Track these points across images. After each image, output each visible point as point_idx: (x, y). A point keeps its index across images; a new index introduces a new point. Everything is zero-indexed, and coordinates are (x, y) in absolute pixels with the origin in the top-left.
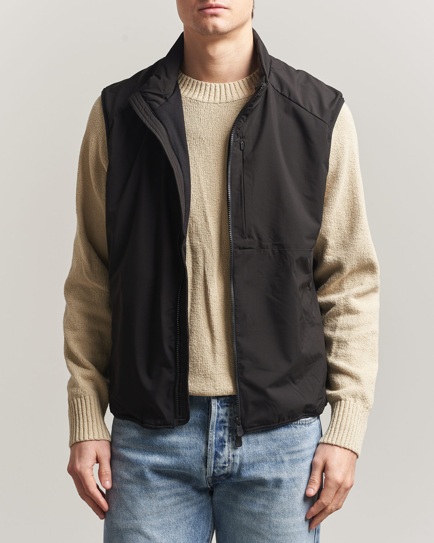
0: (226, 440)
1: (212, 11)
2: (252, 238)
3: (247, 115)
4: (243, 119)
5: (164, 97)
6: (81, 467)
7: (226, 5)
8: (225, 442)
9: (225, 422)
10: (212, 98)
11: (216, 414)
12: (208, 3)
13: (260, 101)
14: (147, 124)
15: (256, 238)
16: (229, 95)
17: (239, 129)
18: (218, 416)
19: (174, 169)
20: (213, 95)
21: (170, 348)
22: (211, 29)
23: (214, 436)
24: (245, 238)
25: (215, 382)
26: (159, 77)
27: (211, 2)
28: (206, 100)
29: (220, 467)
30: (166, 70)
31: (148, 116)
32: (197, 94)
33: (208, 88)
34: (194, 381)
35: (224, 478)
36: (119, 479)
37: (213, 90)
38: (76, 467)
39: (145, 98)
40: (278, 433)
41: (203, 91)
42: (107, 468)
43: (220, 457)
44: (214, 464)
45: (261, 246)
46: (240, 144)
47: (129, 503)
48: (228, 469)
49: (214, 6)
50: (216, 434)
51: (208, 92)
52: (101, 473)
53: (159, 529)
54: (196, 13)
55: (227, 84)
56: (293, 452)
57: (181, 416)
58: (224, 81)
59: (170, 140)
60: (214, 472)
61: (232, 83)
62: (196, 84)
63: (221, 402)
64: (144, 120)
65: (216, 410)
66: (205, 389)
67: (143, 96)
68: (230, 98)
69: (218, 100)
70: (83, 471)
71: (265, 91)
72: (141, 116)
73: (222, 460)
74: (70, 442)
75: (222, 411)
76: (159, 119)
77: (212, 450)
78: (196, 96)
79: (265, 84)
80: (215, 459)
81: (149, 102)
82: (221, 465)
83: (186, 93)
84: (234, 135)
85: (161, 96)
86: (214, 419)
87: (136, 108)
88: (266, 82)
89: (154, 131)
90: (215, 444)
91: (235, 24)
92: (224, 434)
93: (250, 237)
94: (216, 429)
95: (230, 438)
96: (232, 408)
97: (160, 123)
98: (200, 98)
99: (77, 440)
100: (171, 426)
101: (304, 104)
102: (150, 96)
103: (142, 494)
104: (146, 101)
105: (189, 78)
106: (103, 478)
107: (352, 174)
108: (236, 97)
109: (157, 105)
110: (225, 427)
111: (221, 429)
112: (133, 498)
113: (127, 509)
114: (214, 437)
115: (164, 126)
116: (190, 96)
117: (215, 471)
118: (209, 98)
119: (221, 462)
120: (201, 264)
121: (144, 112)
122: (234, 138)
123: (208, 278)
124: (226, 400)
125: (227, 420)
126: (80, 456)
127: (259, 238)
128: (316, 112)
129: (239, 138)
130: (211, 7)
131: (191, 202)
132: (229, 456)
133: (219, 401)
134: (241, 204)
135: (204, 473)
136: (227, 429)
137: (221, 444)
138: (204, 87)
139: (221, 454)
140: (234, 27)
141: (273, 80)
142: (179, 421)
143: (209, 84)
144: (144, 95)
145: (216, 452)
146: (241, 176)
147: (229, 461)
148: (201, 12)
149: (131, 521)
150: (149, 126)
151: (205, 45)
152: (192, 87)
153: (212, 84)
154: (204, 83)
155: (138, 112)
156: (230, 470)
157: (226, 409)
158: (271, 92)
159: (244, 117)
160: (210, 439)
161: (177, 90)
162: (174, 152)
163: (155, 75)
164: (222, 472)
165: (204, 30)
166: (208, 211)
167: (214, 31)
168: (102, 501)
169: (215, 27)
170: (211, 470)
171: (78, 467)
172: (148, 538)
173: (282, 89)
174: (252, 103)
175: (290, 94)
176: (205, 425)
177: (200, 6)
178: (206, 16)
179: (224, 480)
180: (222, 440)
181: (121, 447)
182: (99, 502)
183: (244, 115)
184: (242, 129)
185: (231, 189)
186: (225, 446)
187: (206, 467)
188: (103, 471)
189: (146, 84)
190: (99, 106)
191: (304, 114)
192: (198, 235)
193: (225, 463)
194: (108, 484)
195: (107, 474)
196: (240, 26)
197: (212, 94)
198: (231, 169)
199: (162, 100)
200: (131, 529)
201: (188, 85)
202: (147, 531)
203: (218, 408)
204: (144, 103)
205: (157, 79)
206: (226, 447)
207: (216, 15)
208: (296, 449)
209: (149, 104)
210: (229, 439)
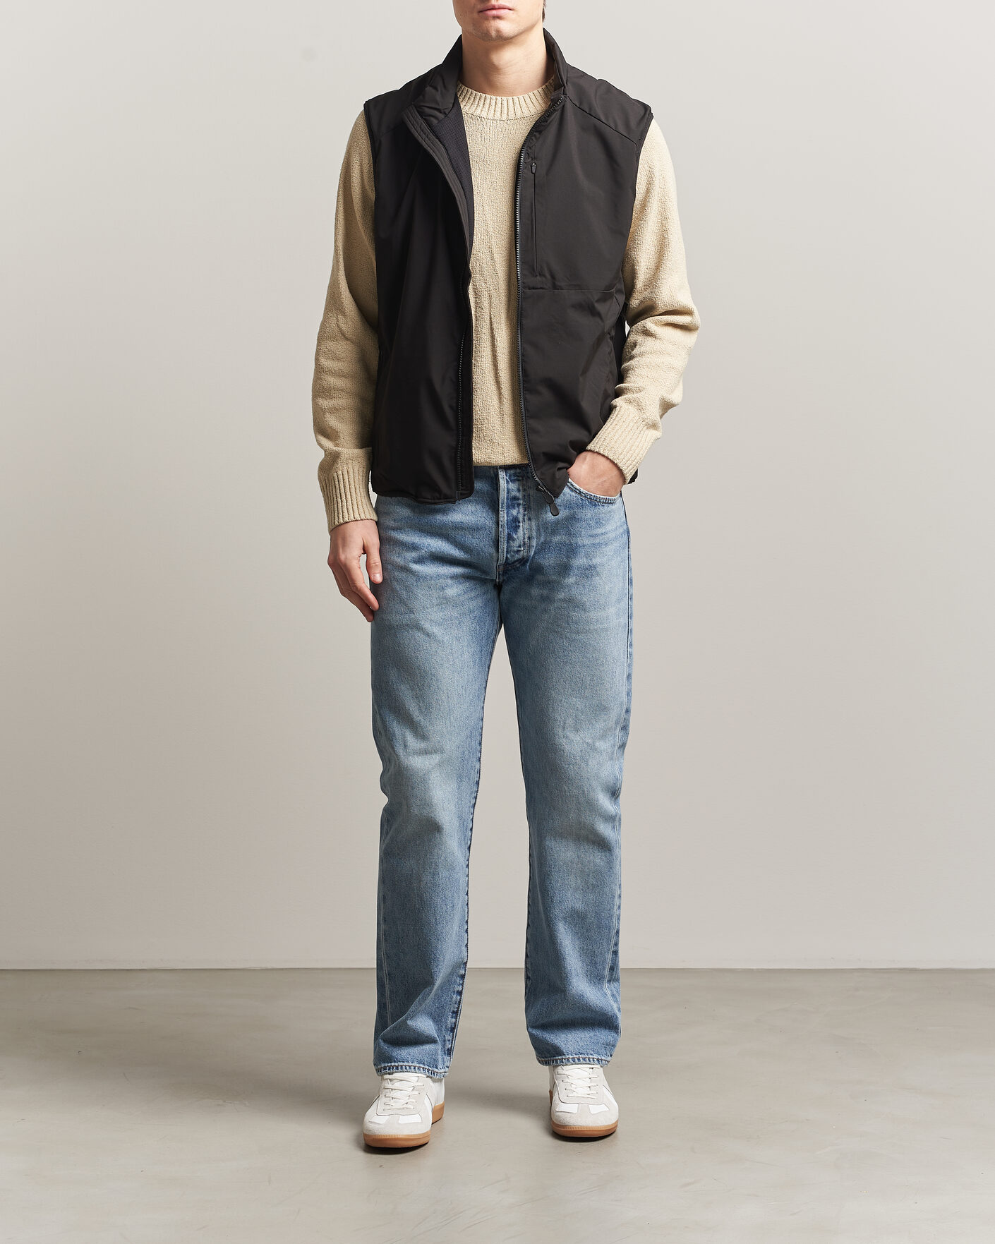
0: (521, 520)
1: (494, 12)
2: (544, 276)
3: (540, 132)
4: (535, 136)
5: (442, 111)
6: (346, 558)
7: (511, 6)
8: (519, 522)
9: (518, 499)
10: (498, 114)
11: (506, 490)
12: (490, 4)
13: (556, 115)
14: (424, 144)
15: (548, 277)
16: (518, 111)
17: (530, 148)
18: (508, 492)
19: (456, 197)
20: (500, 111)
21: (451, 407)
22: (493, 34)
23: (505, 515)
24: (536, 276)
25: (503, 448)
26: (436, 89)
27: (493, 2)
28: (491, 116)
29: (514, 552)
30: (443, 80)
31: (425, 134)
32: (479, 109)
33: (493, 102)
34: (478, 448)
35: (518, 565)
36: (390, 567)
37: (499, 104)
38: (339, 559)
39: (422, 114)
40: (584, 512)
41: (487, 106)
42: (376, 558)
43: (514, 540)
44: (507, 549)
45: (555, 287)
46: (532, 167)
47: (404, 594)
48: (523, 554)
49: (497, 7)
50: (508, 513)
51: (493, 107)
52: (370, 564)
53: (440, 624)
54: (475, 15)
55: (515, 97)
56: (596, 535)
57: (464, 488)
58: (512, 94)
59: (451, 162)
60: (507, 557)
61: (521, 97)
62: (478, 97)
63: (510, 476)
64: (420, 139)
65: (505, 484)
66: (492, 457)
67: (417, 111)
68: (519, 114)
69: (505, 116)
70: (348, 563)
71: (561, 106)
72: (416, 135)
73: (517, 543)
74: (329, 527)
75: (513, 486)
76: (437, 138)
77: (504, 532)
78: (479, 111)
79: (563, 97)
80: (508, 542)
81: (427, 118)
82: (516, 549)
83: (467, 108)
84: (525, 155)
85: (439, 110)
86: (503, 495)
87: (410, 126)
88: (565, 94)
89: (431, 152)
90: (507, 524)
91: (522, 28)
92: (518, 512)
93: (542, 275)
94: (508, 507)
95: (526, 517)
96: (525, 482)
97: (439, 143)
98: (484, 114)
99: (341, 521)
100: (452, 500)
101: (607, 118)
102: (427, 110)
103: (419, 583)
104: (422, 117)
105: (470, 90)
106: (372, 571)
107: (663, 203)
108: (526, 113)
109: (435, 121)
110: (519, 505)
111: (514, 507)
112: (407, 588)
113: (402, 601)
114: (506, 517)
115: (444, 146)
116: (472, 111)
117: (508, 555)
118: (494, 114)
119: (515, 545)
120: (486, 309)
121: (419, 130)
122: (524, 159)
123: (495, 325)
124: (515, 473)
125: (521, 497)
126: (344, 545)
127: (553, 277)
128: (621, 129)
129: (530, 159)
130: (494, 8)
131: (475, 237)
132: (524, 538)
133: (508, 475)
134: (532, 237)
135: (495, 559)
136: (521, 507)
137: (514, 524)
138: (488, 101)
139: (515, 536)
140: (521, 31)
141: (570, 90)
142: (461, 494)
143: (494, 97)
144: (420, 110)
145: (509, 534)
146: (532, 204)
147: (524, 544)
148: (481, 14)
149: (406, 616)
150: (426, 146)
151: (487, 52)
152: (474, 101)
153: (498, 97)
154: (488, 96)
155: (413, 130)
156: (525, 554)
157: (517, 483)
158: (569, 106)
159: (537, 134)
160: (501, 519)
161: (456, 104)
162: (457, 175)
163: (431, 86)
164: (517, 557)
165: (486, 35)
166: (494, 247)
167: (497, 36)
168: (371, 597)
169: (498, 31)
170: (503, 556)
171: (342, 557)
172: (428, 635)
173: (581, 103)
174: (547, 118)
175: (590, 109)
176: (495, 502)
177: (480, 7)
178: (487, 18)
179: (517, 568)
180: (516, 520)
181: (392, 529)
182: (367, 599)
183: (537, 132)
184: (533, 148)
185: (520, 218)
186: (519, 526)
187: (498, 551)
188: (372, 562)
189: (421, 97)
190: (362, 123)
191: (608, 132)
192: (483, 275)
193: (520, 546)
194: (378, 578)
195: (376, 565)
196: (529, 29)
197: (498, 109)
198: (521, 195)
199: (441, 116)
200: (407, 625)
201: (469, 98)
202: (427, 626)
203: (508, 482)
204: (420, 120)
205: (433, 91)
206: (521, 528)
207: (499, 17)
208: (600, 531)
209: (426, 120)
210: (524, 519)
